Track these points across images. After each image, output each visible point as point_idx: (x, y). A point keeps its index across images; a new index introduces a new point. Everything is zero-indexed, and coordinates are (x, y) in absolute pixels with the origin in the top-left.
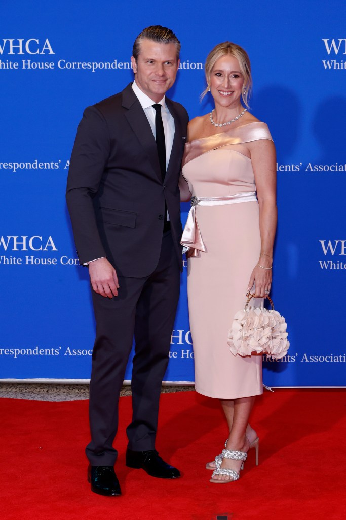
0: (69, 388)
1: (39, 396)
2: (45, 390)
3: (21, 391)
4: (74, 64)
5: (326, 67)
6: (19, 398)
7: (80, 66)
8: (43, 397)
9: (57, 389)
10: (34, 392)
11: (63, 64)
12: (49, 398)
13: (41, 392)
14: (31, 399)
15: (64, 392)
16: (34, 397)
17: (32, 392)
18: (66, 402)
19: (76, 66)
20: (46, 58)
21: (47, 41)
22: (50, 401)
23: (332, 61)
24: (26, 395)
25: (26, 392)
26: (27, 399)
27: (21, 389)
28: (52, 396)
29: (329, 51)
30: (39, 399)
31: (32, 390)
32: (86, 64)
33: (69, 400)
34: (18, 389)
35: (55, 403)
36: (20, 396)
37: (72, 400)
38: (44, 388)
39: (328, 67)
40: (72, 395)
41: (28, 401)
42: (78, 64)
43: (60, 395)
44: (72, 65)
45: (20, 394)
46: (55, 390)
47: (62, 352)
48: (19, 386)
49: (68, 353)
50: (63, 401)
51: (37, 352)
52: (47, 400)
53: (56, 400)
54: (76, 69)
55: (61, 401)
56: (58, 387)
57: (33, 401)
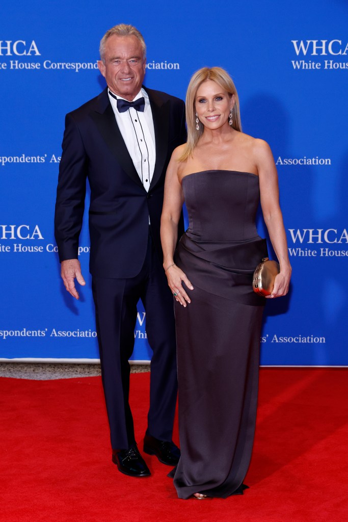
0: (54, 368)
1: (26, 375)
2: (32, 369)
3: (10, 370)
4: (58, 64)
5: (295, 67)
6: (7, 377)
7: (65, 66)
8: (30, 376)
9: (43, 368)
10: (22, 371)
11: (48, 65)
12: (35, 377)
13: (27, 371)
14: (18, 378)
15: (50, 371)
16: (21, 376)
17: (20, 371)
18: (51, 380)
19: (61, 66)
20: (33, 59)
21: (33, 43)
22: (36, 379)
23: (301, 62)
24: (14, 374)
25: (14, 371)
26: (15, 378)
27: (9, 368)
28: (38, 375)
29: (298, 52)
30: (26, 378)
31: (20, 369)
32: (70, 65)
33: (54, 379)
34: (6, 368)
35: (41, 381)
36: (8, 375)
37: (57, 378)
38: (30, 368)
39: (297, 67)
40: (56, 375)
41: (16, 379)
42: (63, 64)
43: (46, 374)
44: (57, 66)
45: (8, 373)
46: (41, 369)
47: (48, 333)
48: (8, 366)
49: (54, 335)
50: (48, 379)
51: (25, 333)
52: (33, 379)
53: (42, 379)
54: (61, 69)
55: (46, 379)
56: (44, 367)
57: (21, 380)
